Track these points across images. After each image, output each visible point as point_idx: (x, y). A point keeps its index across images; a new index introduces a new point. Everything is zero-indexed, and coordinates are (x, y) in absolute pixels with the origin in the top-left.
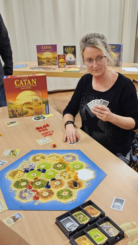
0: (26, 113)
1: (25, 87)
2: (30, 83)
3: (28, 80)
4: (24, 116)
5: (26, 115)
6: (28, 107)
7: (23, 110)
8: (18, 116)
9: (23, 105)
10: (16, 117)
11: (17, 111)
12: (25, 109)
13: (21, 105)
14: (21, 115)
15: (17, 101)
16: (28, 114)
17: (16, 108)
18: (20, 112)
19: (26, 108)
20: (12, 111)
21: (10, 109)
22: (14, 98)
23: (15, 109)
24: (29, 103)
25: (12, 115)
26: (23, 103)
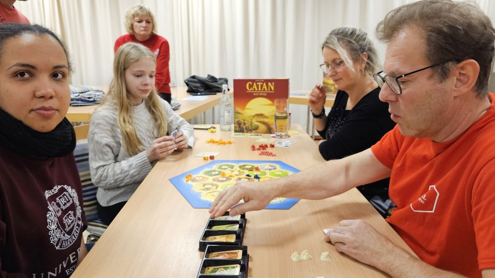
0: (256, 128)
1: (259, 93)
2: (266, 88)
3: (263, 84)
4: (253, 132)
5: (256, 131)
6: (260, 120)
7: (253, 125)
8: (245, 131)
9: (254, 116)
10: (243, 132)
11: (245, 123)
12: (255, 123)
13: (250, 116)
14: (249, 130)
15: (246, 110)
16: (258, 131)
17: (244, 120)
18: (247, 125)
19: (257, 122)
20: (239, 124)
21: (237, 120)
22: (244, 107)
23: (242, 121)
24: (261, 115)
25: (237, 129)
26: (254, 114)
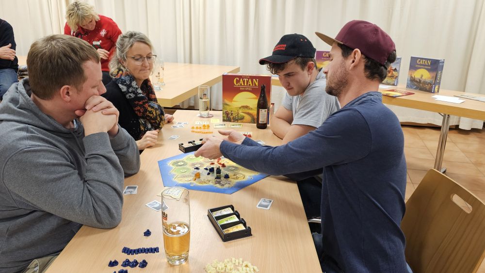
0: (242, 118)
1: (245, 88)
2: (251, 83)
4: (239, 121)
6: (245, 111)
7: (239, 115)
8: (232, 121)
10: (230, 121)
11: (232, 114)
14: (235, 120)
16: (244, 120)
17: (231, 111)
18: (234, 115)
19: (243, 113)
22: (231, 99)
23: (229, 112)
24: (247, 107)
25: (226, 118)
26: (240, 106)
